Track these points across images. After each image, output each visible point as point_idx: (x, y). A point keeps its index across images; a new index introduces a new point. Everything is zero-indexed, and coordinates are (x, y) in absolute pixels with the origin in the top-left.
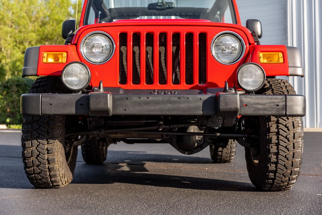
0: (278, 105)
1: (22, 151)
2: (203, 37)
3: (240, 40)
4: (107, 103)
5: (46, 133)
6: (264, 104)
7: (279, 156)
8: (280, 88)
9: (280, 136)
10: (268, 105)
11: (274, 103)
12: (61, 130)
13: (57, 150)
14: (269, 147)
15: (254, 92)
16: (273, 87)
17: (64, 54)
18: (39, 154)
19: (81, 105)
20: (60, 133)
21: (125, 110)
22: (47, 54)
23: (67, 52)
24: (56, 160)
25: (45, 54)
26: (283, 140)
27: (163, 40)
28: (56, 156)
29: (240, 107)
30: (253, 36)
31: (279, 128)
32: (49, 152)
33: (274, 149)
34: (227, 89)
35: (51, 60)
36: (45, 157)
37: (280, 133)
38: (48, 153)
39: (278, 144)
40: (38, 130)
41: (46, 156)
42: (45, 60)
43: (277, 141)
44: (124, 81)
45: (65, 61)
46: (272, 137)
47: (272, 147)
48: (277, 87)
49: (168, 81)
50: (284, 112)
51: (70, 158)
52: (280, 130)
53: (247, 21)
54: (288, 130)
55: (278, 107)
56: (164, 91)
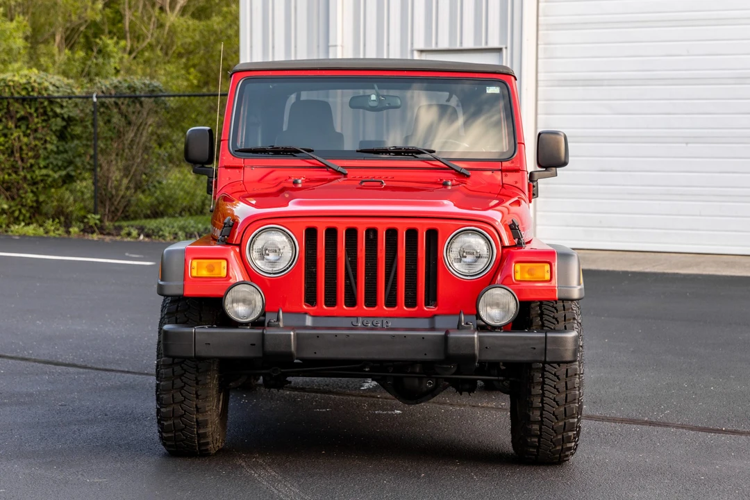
0: (534, 348)
1: (158, 409)
2: (432, 235)
3: (487, 239)
4: (290, 346)
6: (513, 347)
10: (520, 348)
11: (528, 345)
15: (500, 327)
17: (222, 263)
18: (185, 414)
19: (252, 345)
21: (315, 353)
22: (199, 263)
23: (226, 260)
24: (210, 421)
25: (195, 263)
27: (371, 236)
29: (480, 350)
30: (511, 229)
34: (462, 324)
35: (204, 272)
40: (183, 378)
41: (195, 416)
42: (194, 274)
44: (311, 299)
45: (225, 275)
49: (379, 303)
50: (543, 359)
54: (559, 379)
55: (535, 351)
56: (372, 319)
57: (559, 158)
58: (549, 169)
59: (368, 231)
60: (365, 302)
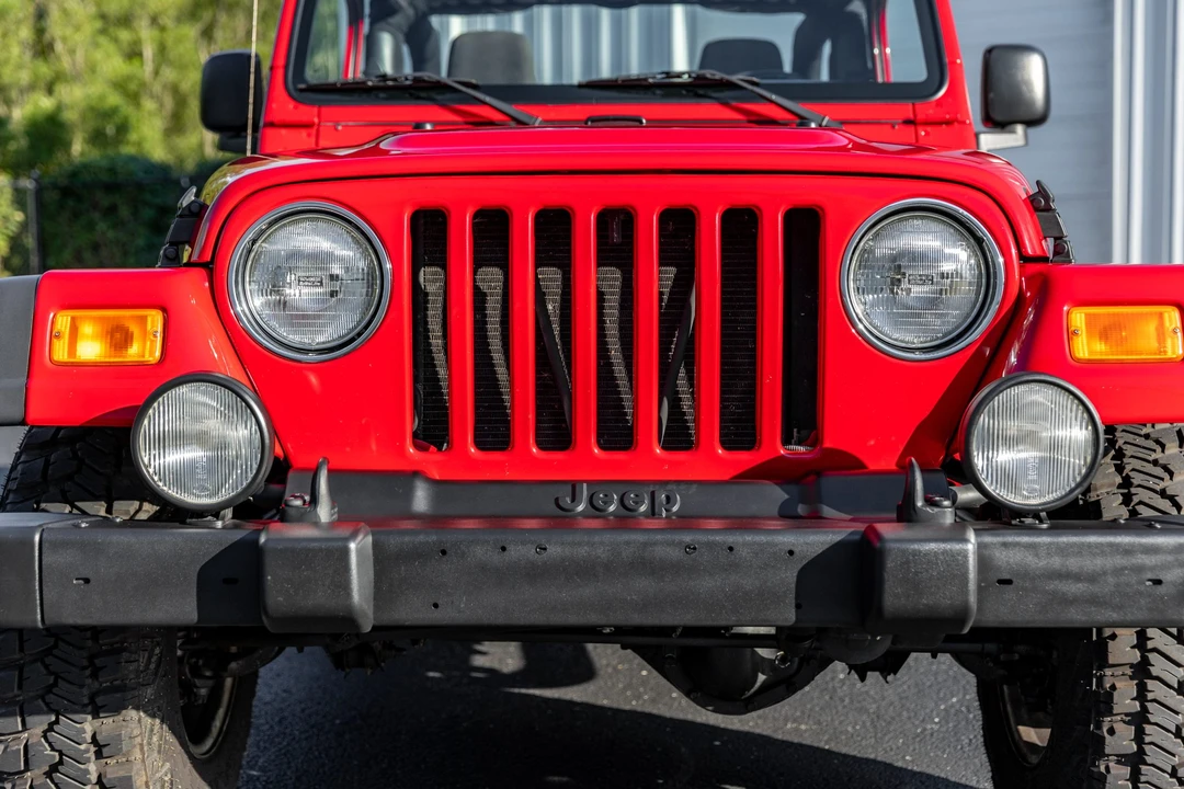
0: (1158, 582)
2: (807, 230)
3: (979, 241)
5: (88, 672)
6: (1092, 578)
7: (1143, 768)
8: (1150, 444)
9: (1151, 684)
10: (1111, 580)
11: (1139, 569)
12: (157, 651)
13: (138, 740)
14: (1099, 726)
15: (1043, 514)
16: (1120, 443)
17: (149, 320)
18: (61, 762)
19: (226, 581)
20: (152, 666)
21: (436, 606)
22: (73, 319)
23: (164, 310)
25: (63, 321)
26: (1168, 702)
27: (616, 237)
28: (137, 766)
29: (980, 589)
30: (1037, 210)
31: (1150, 645)
32: (105, 751)
33: (1121, 739)
34: (919, 504)
35: (91, 349)
36: (87, 772)
37: (1154, 671)
38: (99, 755)
39: (1139, 720)
40: (48, 660)
42: (60, 353)
43: (1137, 703)
44: (433, 432)
45: (158, 354)
46: (1113, 687)
47: (1112, 731)
48: (1139, 441)
49: (640, 437)
51: (221, 712)
52: (1153, 657)
53: (989, 52)
55: (1160, 589)
56: (622, 489)
57: (1030, 103)
58: (1009, 128)
59: (604, 218)
60: (599, 436)
